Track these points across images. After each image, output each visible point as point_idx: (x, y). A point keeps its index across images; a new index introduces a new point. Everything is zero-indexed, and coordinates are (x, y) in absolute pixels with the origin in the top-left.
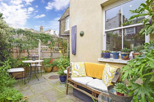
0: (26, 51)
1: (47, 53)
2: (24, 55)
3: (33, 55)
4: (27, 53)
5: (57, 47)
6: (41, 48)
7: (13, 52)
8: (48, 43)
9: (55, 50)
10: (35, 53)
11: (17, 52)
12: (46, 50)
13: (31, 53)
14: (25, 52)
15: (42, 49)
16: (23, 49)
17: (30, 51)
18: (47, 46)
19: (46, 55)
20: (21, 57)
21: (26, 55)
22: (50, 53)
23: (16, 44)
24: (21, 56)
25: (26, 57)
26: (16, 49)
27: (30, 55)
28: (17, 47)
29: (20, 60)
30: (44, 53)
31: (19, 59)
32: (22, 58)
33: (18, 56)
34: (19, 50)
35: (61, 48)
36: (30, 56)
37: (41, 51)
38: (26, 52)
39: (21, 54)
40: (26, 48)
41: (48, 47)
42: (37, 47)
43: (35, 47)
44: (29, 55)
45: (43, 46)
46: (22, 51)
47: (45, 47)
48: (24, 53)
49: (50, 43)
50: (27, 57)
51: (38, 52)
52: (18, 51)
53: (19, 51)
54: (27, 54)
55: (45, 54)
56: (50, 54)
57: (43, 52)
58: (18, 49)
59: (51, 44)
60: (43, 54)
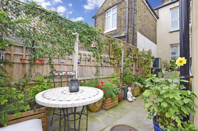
0: (46, 61)
1: (89, 67)
2: (40, 72)
3: (62, 72)
4: (48, 66)
5: (107, 56)
6: (80, 56)
7: (11, 64)
8: (92, 46)
9: (104, 62)
10: (65, 66)
11: (24, 64)
12: (88, 61)
13: (58, 66)
14: (43, 64)
15: (81, 58)
16: (40, 56)
17: (55, 61)
18: (89, 51)
19: (88, 73)
20: (33, 77)
21: (45, 70)
22: (94, 67)
23: (19, 41)
24: (33, 74)
25: (45, 78)
26: (22, 54)
27: (55, 70)
28: (23, 49)
29: (31, 85)
30: (84, 67)
31: (29, 83)
32: (35, 79)
33: (25, 75)
34: (28, 58)
35: (112, 57)
36: (56, 74)
37: (79, 63)
38: (47, 64)
39: (32, 69)
40: (47, 53)
41: (91, 53)
42: (70, 53)
43: (67, 53)
44: (54, 72)
45: (82, 52)
46: (37, 62)
47: (87, 53)
48: (41, 67)
49: (95, 46)
50: (50, 77)
51: (73, 65)
52: (27, 62)
53: (29, 60)
54: (49, 70)
55: (85, 69)
56: (94, 70)
57: (82, 65)
58: (26, 55)
59: (97, 48)
60: (82, 70)
